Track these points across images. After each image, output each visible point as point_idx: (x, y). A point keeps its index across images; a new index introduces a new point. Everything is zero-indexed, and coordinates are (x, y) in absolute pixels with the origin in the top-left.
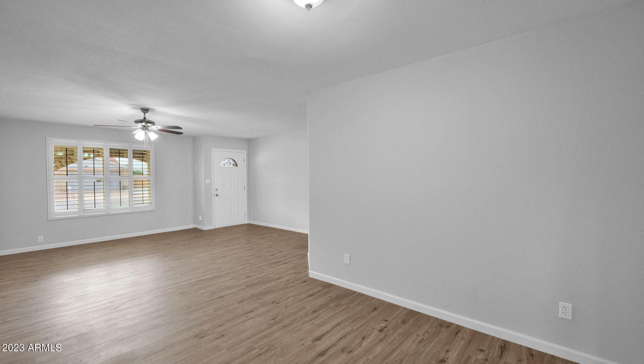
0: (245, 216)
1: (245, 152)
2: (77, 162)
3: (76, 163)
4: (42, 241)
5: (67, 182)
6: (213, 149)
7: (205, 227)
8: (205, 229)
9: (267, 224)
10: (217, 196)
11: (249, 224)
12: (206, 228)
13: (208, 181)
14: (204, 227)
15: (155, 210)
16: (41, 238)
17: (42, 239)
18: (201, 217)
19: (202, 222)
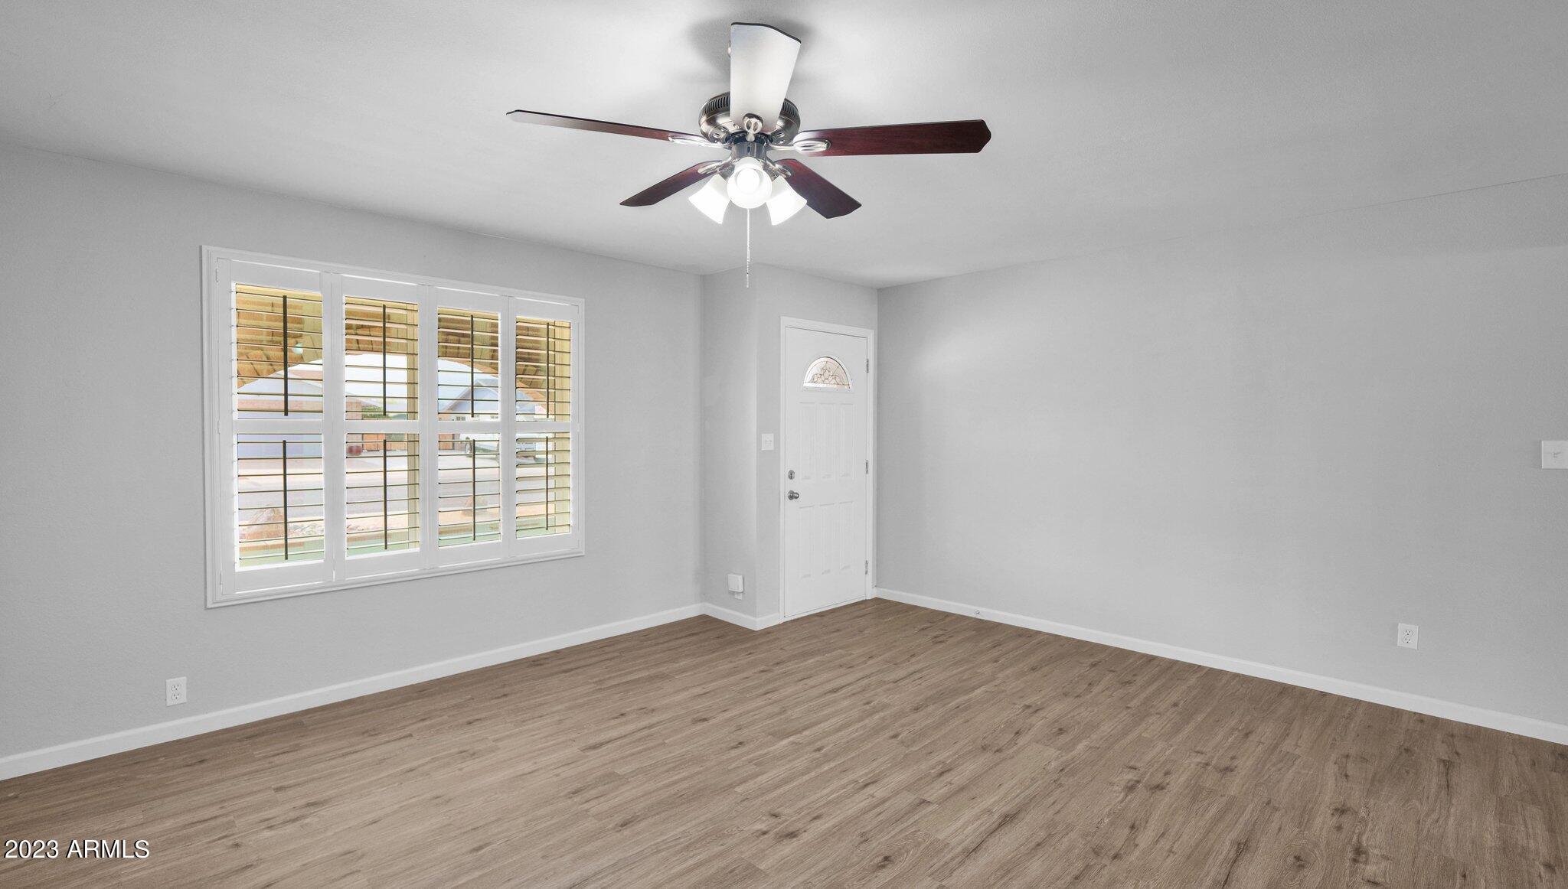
0: (866, 573)
1: (871, 335)
2: (319, 357)
3: (320, 361)
4: (183, 699)
5: (284, 442)
6: (785, 321)
7: (758, 620)
8: (757, 628)
9: (980, 609)
10: (791, 497)
11: (877, 600)
12: (758, 622)
13: (768, 438)
14: (753, 619)
15: (583, 554)
16: (177, 688)
17: (183, 690)
18: (740, 578)
19: (740, 597)
